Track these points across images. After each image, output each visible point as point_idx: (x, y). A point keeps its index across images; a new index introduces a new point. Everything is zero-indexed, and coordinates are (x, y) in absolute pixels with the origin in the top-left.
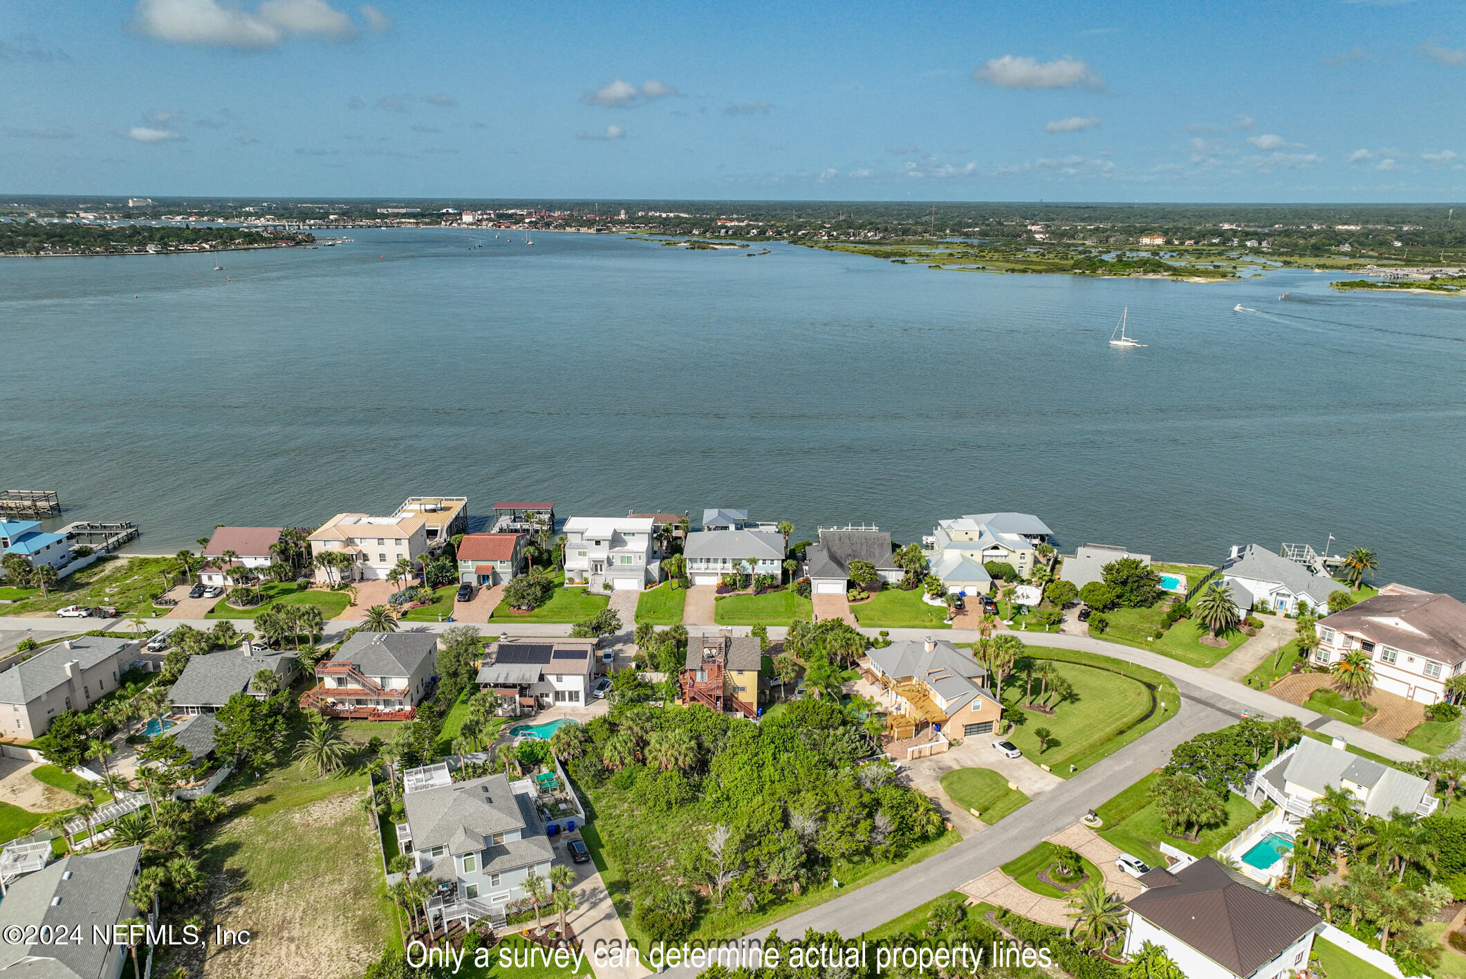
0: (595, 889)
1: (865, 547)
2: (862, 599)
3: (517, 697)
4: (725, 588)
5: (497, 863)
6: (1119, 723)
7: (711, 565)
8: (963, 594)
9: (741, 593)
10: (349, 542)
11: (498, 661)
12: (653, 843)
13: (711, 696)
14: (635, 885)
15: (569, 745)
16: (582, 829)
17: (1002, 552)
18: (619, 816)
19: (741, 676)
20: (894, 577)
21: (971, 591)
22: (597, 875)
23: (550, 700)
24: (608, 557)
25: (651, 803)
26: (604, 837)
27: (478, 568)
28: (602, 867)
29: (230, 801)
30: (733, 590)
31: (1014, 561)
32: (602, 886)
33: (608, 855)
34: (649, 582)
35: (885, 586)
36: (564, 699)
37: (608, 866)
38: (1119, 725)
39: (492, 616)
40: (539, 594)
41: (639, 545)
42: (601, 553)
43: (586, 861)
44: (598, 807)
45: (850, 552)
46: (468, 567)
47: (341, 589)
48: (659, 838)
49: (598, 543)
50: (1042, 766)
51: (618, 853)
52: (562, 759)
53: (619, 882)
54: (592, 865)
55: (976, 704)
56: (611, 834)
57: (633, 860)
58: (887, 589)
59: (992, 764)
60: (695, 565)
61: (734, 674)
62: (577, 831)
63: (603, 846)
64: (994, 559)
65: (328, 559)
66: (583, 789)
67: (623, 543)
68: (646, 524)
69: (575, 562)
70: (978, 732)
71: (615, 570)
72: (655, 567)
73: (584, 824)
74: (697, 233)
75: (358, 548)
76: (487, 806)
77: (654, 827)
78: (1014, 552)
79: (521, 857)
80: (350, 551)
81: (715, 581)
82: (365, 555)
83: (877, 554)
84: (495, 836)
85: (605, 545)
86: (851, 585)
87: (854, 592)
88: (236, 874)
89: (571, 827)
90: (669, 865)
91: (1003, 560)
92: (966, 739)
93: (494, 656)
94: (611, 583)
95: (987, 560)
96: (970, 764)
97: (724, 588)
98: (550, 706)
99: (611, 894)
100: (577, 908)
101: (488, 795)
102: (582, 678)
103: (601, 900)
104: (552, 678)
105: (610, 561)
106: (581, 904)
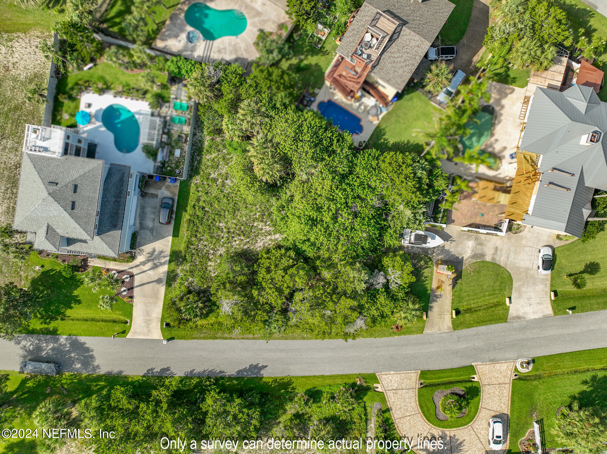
12: (221, 225)
16: (182, 183)
22: (170, 239)
32: (168, 252)
37: (180, 235)
44: (207, 158)
53: (180, 251)
62: (178, 184)
63: (186, 210)
76: (66, 215)
90: (219, 253)
96: (502, 260)
99: (170, 262)
100: (143, 263)
101: (75, 197)
103: (161, 264)
106: (148, 261)
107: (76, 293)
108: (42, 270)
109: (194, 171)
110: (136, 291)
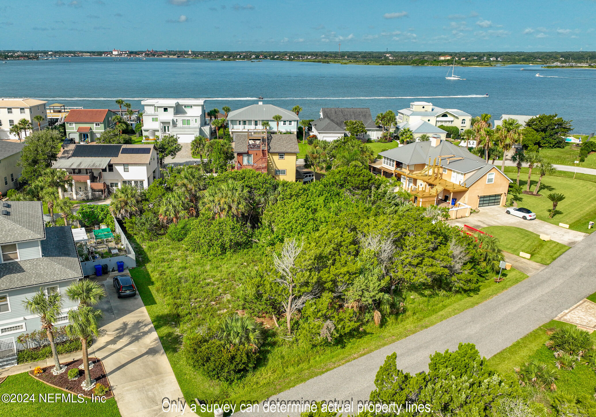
0: (138, 322)
3: (89, 182)
11: (73, 155)
12: (207, 281)
14: (186, 318)
15: (126, 204)
16: (132, 270)
17: (449, 118)
18: (172, 260)
19: (281, 160)
22: (144, 309)
24: (173, 120)
25: (205, 248)
26: (154, 276)
27: (79, 129)
28: (149, 301)
31: (457, 124)
32: (149, 319)
33: (158, 291)
35: (370, 140)
37: (157, 301)
41: (197, 112)
42: (168, 117)
43: (133, 296)
46: (73, 128)
48: (213, 277)
49: (166, 109)
51: (168, 288)
52: (120, 216)
53: (168, 315)
54: (139, 300)
56: (162, 273)
57: (186, 295)
58: (370, 142)
60: (235, 127)
61: (276, 158)
62: (127, 272)
63: (152, 283)
64: (443, 124)
66: (138, 241)
67: (184, 113)
68: (200, 101)
69: (150, 125)
71: (179, 129)
72: (206, 129)
73: (134, 265)
77: (208, 267)
78: (457, 118)
83: (362, 121)
85: (171, 111)
89: (121, 267)
91: (451, 124)
92: (479, 209)
93: (71, 152)
102: (144, 168)
103: (145, 333)
104: (120, 169)
105: (174, 124)
106: (119, 337)
109: (142, 262)
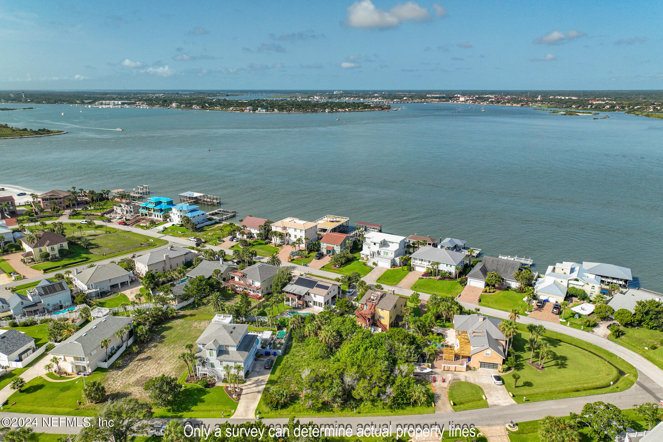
0: (263, 380)
1: (504, 267)
2: (490, 292)
3: (297, 299)
4: (428, 274)
5: (223, 357)
6: (580, 386)
7: (423, 263)
8: (547, 301)
9: (432, 278)
10: (284, 228)
11: (295, 284)
13: (366, 317)
17: (581, 283)
19: (382, 312)
20: (514, 285)
21: (553, 300)
22: (269, 375)
23: (311, 304)
26: (284, 362)
27: (327, 247)
28: (273, 373)
29: (182, 313)
30: (430, 276)
31: (588, 289)
32: (267, 380)
33: (278, 369)
34: (394, 264)
35: (508, 288)
36: (317, 305)
38: (579, 386)
39: (323, 267)
40: (343, 261)
41: (394, 247)
42: (376, 248)
43: (270, 368)
44: (293, 350)
45: (495, 268)
46: (324, 246)
47: (278, 246)
49: (375, 244)
50: (510, 393)
52: (292, 327)
53: (273, 380)
54: (270, 371)
55: (488, 352)
58: (508, 290)
59: (484, 384)
60: (416, 261)
61: (379, 310)
62: (277, 356)
63: (280, 365)
64: (575, 286)
65: (275, 233)
66: (293, 341)
67: (388, 246)
68: (400, 238)
69: (366, 251)
70: (489, 367)
71: (380, 257)
72: (398, 260)
73: (281, 355)
74: (574, 107)
75: (287, 232)
76: (228, 334)
78: (587, 284)
79: (233, 357)
80: (284, 232)
81: (424, 270)
82: (290, 235)
83: (509, 272)
84: (226, 346)
85: (378, 245)
86: (487, 285)
87: (487, 288)
88: (163, 337)
89: (275, 354)
91: (581, 288)
92: (480, 368)
93: (295, 281)
94: (376, 262)
95: (570, 286)
96: (472, 381)
97: (426, 274)
98: (311, 307)
99: (267, 384)
100: (250, 385)
101: (233, 330)
102: (323, 298)
103: (262, 385)
104: (312, 295)
105: (379, 253)
106: (253, 383)
107: (203, 397)
108: (185, 388)
109: (286, 351)
110: (242, 397)
